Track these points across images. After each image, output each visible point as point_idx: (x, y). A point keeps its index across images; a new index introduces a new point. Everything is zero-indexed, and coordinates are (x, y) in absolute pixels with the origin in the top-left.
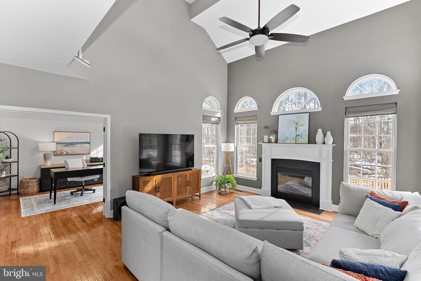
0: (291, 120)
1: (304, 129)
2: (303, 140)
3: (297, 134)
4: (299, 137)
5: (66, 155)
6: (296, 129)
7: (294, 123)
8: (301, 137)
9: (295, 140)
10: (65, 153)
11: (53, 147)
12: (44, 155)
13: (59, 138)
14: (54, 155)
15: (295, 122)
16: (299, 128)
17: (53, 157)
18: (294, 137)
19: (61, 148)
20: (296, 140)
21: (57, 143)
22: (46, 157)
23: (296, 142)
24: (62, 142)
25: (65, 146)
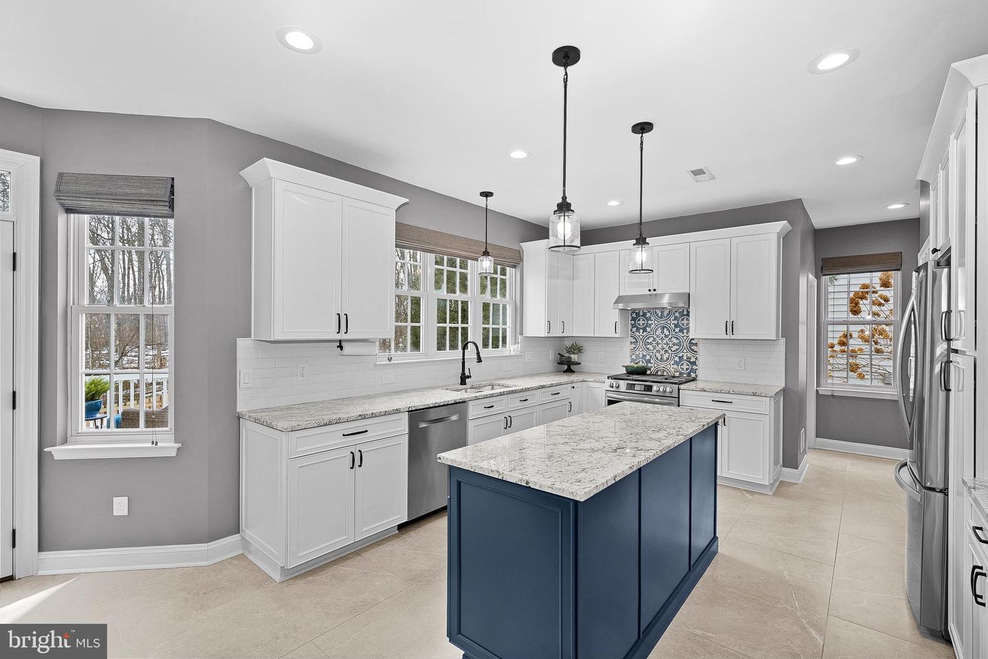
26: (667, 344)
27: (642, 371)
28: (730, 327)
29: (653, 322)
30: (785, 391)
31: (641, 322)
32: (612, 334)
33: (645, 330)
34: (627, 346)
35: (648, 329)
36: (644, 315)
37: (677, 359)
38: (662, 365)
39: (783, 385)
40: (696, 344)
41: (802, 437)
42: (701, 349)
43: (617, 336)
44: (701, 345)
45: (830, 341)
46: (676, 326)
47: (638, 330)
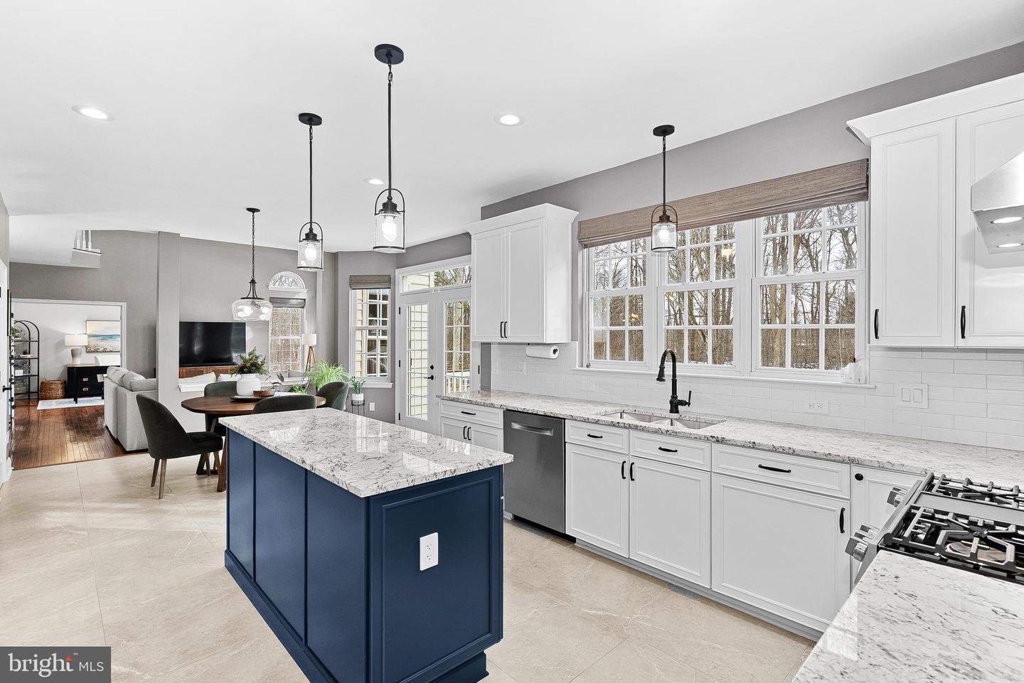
5: (103, 352)
10: (101, 349)
11: (84, 341)
12: (72, 350)
13: (93, 328)
14: (87, 352)
17: (84, 355)
19: (94, 342)
21: (89, 336)
22: (74, 354)
24: (97, 334)
25: (102, 340)
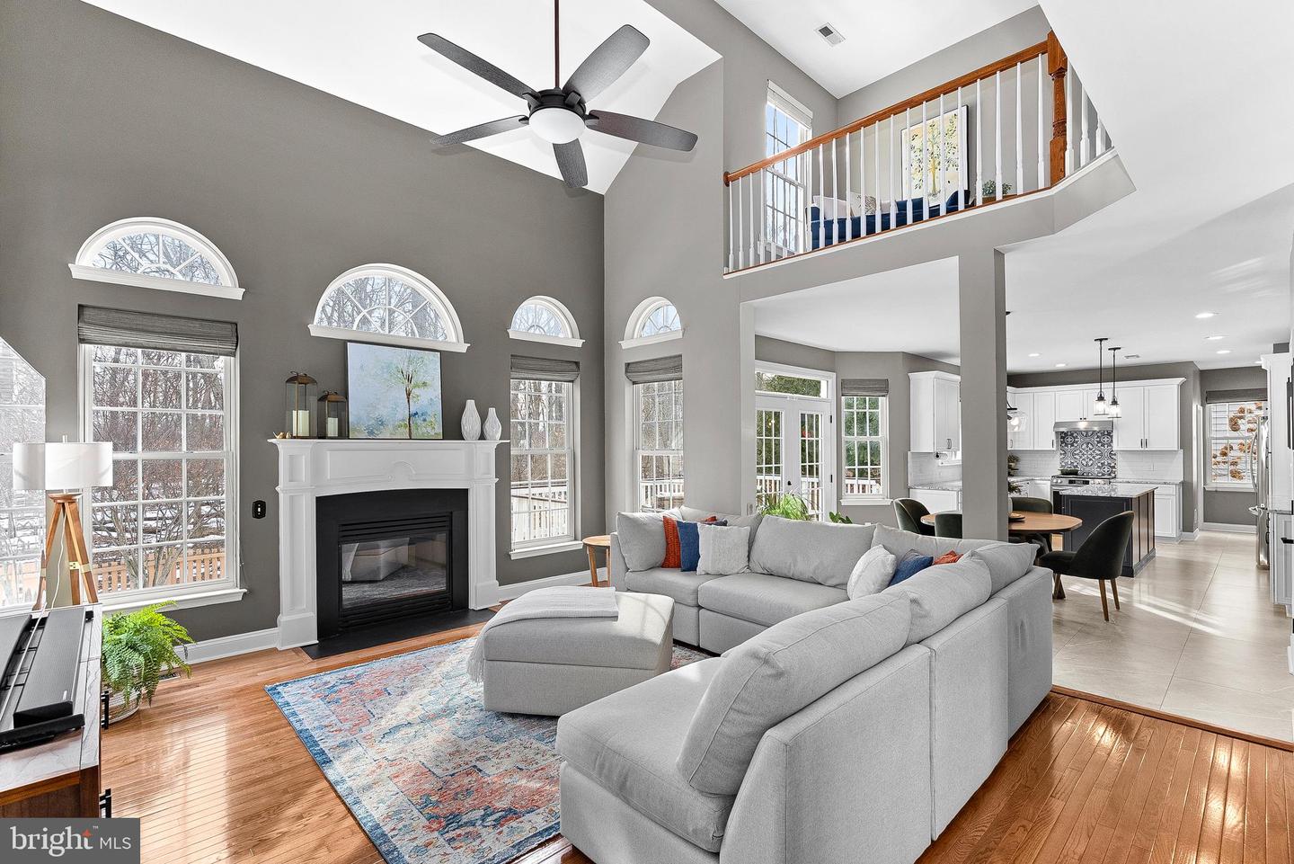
0: (388, 367)
1: (430, 397)
2: (429, 429)
3: (413, 410)
4: (419, 421)
6: (408, 395)
7: (400, 375)
8: (425, 420)
9: (407, 430)
15: (405, 373)
16: (415, 391)
18: (403, 420)
20: (410, 430)
23: (410, 436)
26: (1091, 454)
27: (1075, 473)
28: (1144, 443)
29: (1079, 439)
30: (1183, 483)
31: (1069, 440)
32: (1051, 449)
33: (1072, 445)
34: (1058, 458)
35: (1075, 445)
36: (1072, 435)
37: (1099, 464)
38: (1087, 469)
39: (1182, 479)
40: (1115, 455)
41: (1196, 514)
42: (1119, 458)
43: (1054, 449)
44: (1118, 455)
45: (1213, 452)
46: (1098, 442)
47: (1066, 445)
